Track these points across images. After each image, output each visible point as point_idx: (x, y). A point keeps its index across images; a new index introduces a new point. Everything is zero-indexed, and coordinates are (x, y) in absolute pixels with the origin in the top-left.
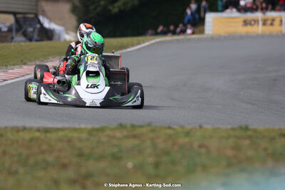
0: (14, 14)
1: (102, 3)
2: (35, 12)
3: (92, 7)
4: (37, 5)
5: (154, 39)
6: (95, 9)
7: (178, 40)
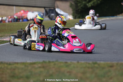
0: (45, 8)
1: (84, 2)
2: (54, 7)
3: (79, 5)
4: (54, 4)
5: (101, 19)
6: (80, 5)
7: (112, 19)
